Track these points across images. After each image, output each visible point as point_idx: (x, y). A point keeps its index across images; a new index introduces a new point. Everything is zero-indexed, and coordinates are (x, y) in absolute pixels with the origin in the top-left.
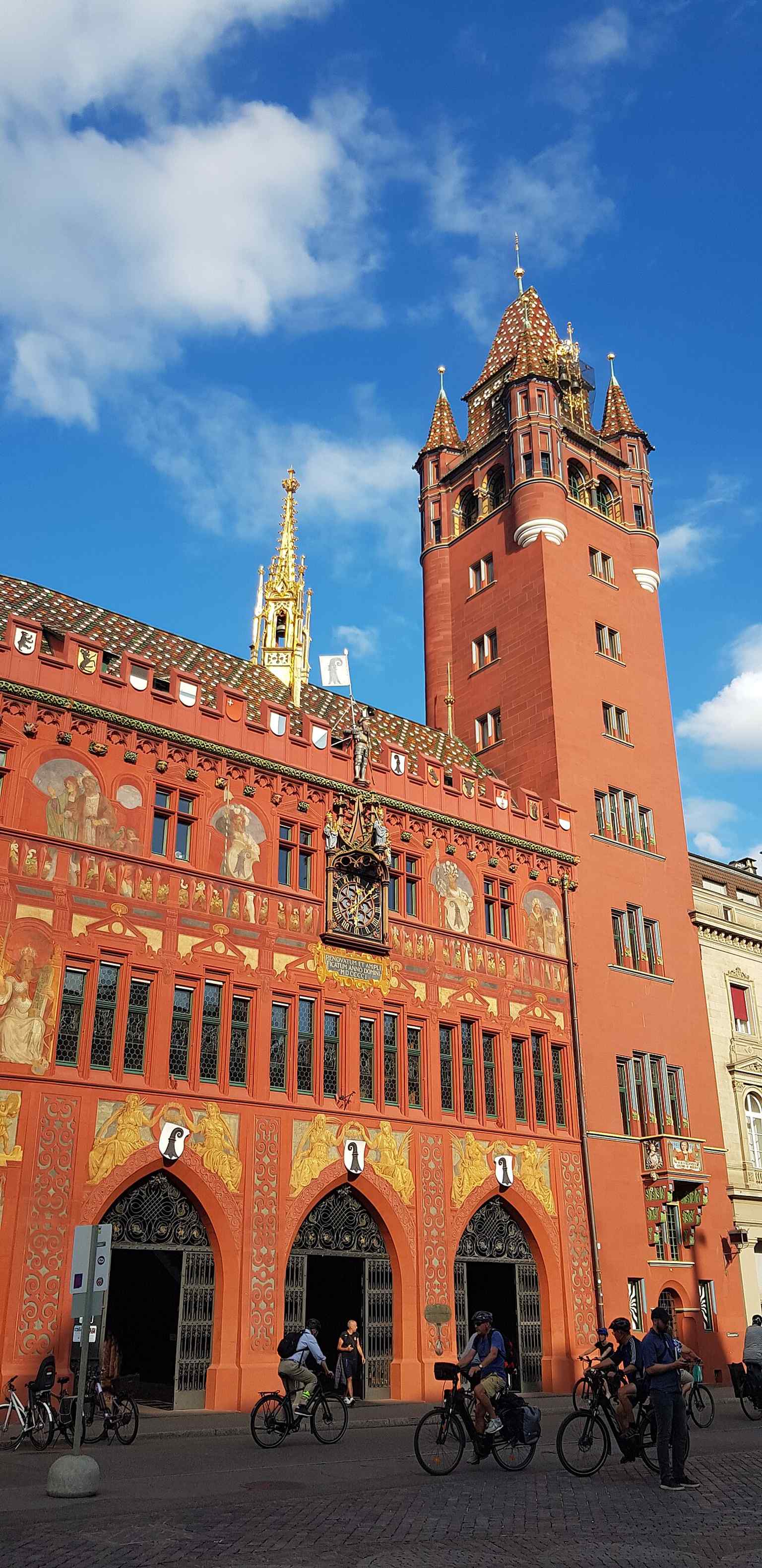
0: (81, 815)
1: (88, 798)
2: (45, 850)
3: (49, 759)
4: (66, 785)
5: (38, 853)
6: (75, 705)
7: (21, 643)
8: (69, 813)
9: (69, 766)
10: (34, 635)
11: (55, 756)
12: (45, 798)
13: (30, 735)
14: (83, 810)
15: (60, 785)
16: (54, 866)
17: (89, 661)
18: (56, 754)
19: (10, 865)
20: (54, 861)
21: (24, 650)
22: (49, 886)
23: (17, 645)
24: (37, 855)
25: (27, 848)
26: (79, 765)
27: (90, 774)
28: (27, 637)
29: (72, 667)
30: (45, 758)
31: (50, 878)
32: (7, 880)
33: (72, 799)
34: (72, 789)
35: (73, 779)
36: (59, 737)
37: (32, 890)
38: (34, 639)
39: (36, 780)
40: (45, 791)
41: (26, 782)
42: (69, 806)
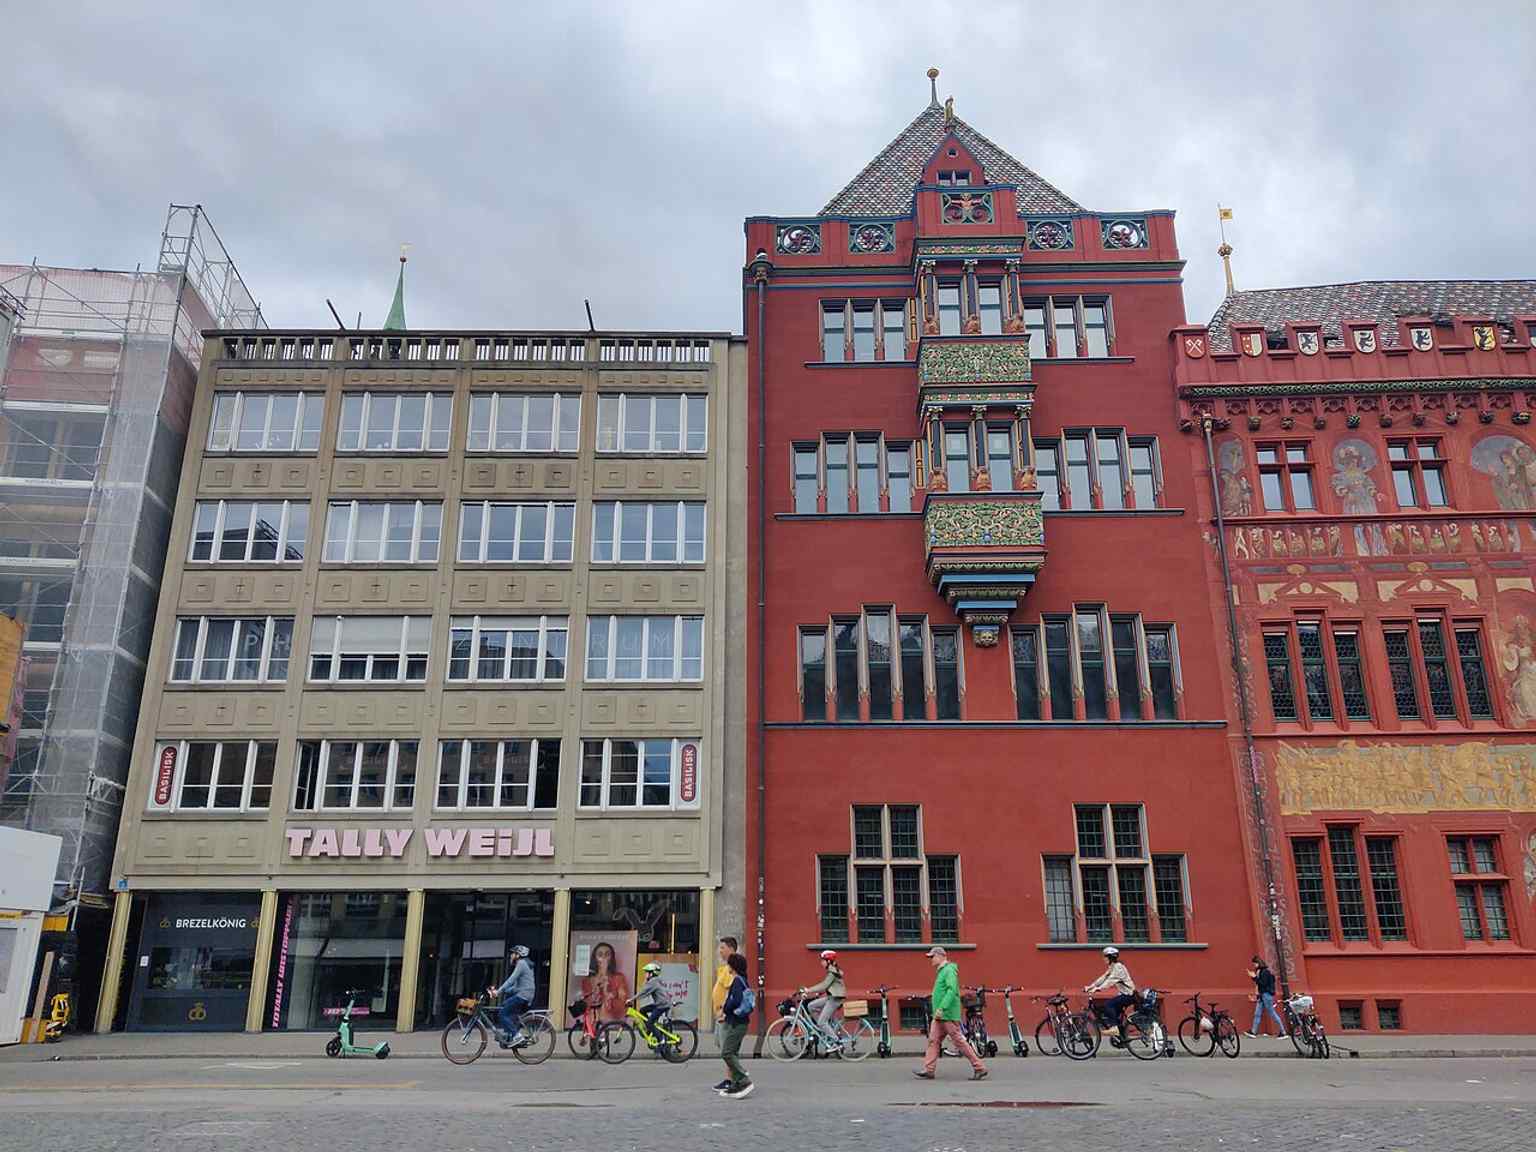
0: (1526, 484)
1: (1527, 467)
2: (1504, 525)
3: (1478, 441)
4: (1502, 459)
5: (1499, 527)
6: (1488, 384)
7: (1420, 342)
8: (1514, 486)
9: (1499, 443)
10: (1428, 330)
11: (1482, 437)
12: (1488, 477)
13: (1454, 423)
14: (1526, 479)
15: (1496, 462)
16: (1517, 537)
17: (1486, 337)
18: (1482, 435)
19: (1477, 544)
20: (1516, 533)
21: (1424, 348)
22: (1518, 557)
23: (1417, 346)
24: (1499, 531)
25: (1486, 526)
26: (1511, 439)
27: (1521, 444)
28: (1423, 334)
29: (1472, 349)
30: (1474, 441)
31: (1517, 549)
32: (1478, 559)
33: (1513, 472)
34: (1509, 462)
35: (1508, 453)
36: (1480, 417)
37: (1506, 564)
38: (1429, 334)
39: (1474, 463)
40: (1486, 472)
41: (1466, 466)
42: (1512, 479)
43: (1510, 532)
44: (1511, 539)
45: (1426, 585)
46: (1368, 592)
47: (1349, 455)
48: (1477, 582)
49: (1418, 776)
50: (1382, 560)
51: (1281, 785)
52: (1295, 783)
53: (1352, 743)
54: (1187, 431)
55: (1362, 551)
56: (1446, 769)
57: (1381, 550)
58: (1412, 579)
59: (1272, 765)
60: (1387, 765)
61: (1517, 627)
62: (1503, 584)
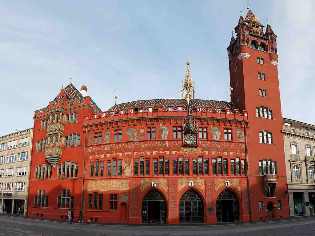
0: (134, 136)
1: (135, 133)
2: (128, 143)
6: (130, 119)
8: (132, 137)
12: (128, 136)
13: (124, 126)
15: (130, 133)
17: (132, 111)
19: (124, 147)
22: (130, 149)
23: (120, 114)
24: (127, 145)
27: (134, 129)
28: (122, 112)
29: (129, 113)
30: (127, 129)
32: (123, 149)
34: (132, 133)
35: (132, 131)
37: (127, 150)
41: (125, 134)
42: (132, 135)
43: (129, 145)
44: (129, 146)
45: (114, 154)
46: (106, 156)
47: (107, 133)
48: (122, 154)
49: (107, 185)
50: (109, 150)
51: (88, 187)
52: (90, 186)
53: (99, 180)
54: (84, 132)
55: (106, 149)
56: (111, 184)
57: (109, 149)
58: (112, 153)
59: (87, 183)
60: (103, 183)
61: (127, 161)
62: (126, 154)
